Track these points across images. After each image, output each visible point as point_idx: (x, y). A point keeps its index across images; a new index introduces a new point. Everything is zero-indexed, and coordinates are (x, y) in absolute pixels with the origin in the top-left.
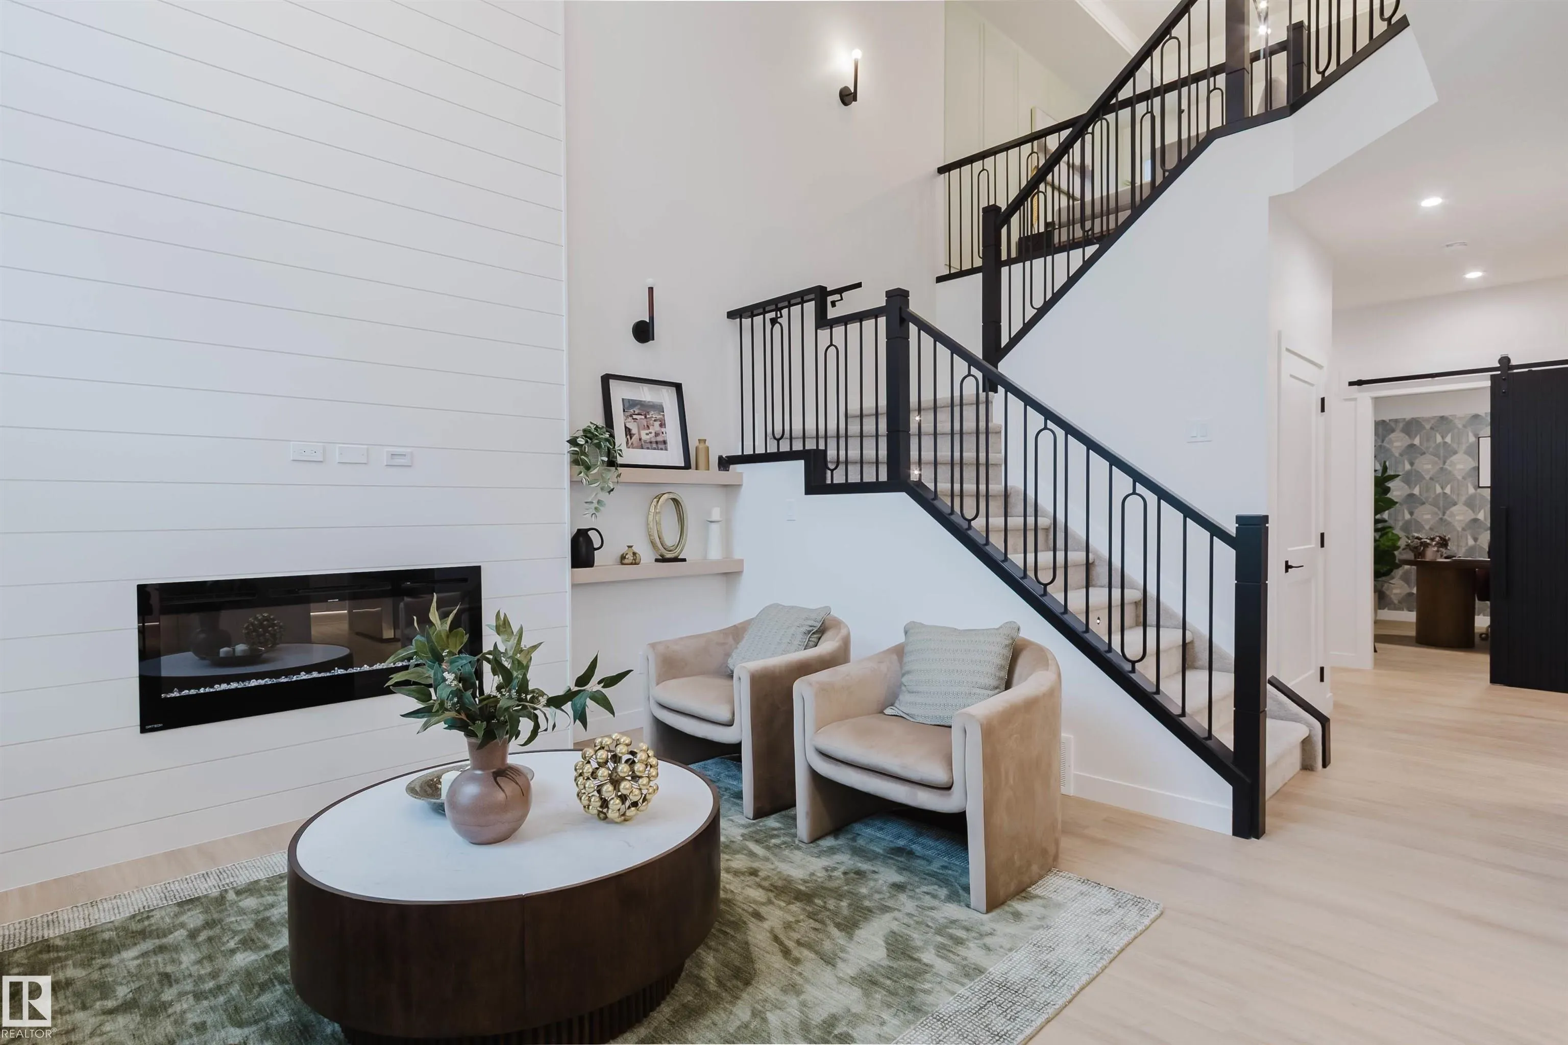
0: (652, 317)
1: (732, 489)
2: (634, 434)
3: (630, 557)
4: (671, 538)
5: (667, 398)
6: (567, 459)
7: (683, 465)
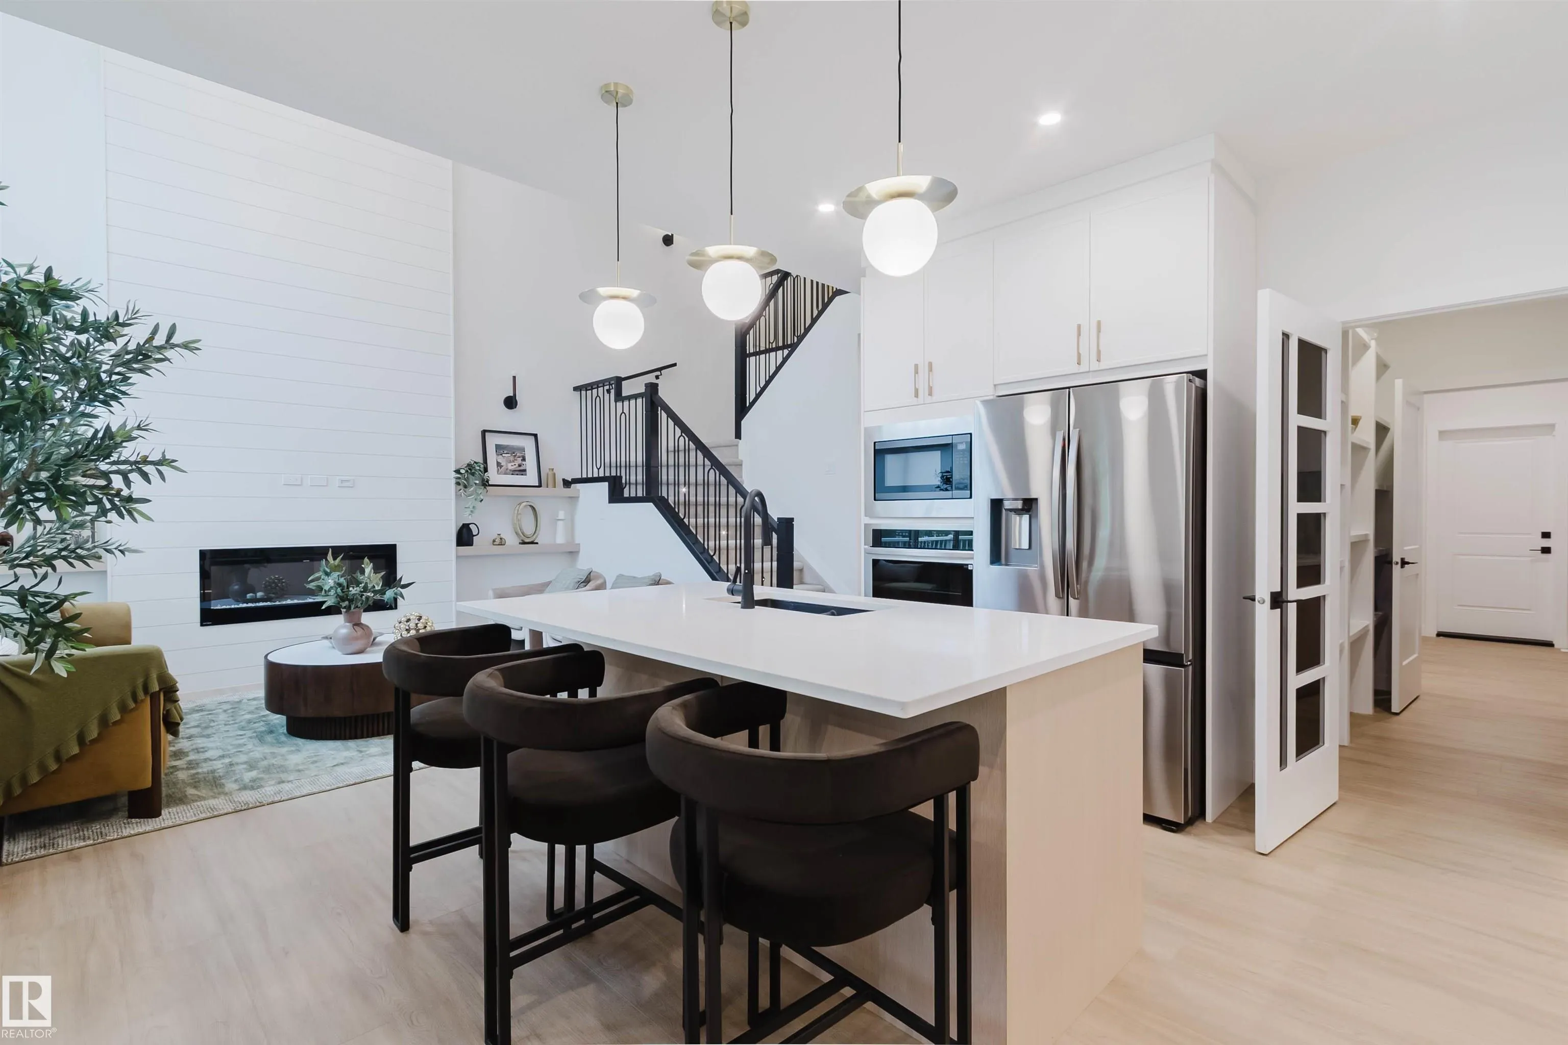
0: (515, 395)
1: (574, 499)
2: (502, 466)
3: (498, 541)
4: (529, 529)
5: (528, 444)
6: (454, 481)
7: (537, 485)
